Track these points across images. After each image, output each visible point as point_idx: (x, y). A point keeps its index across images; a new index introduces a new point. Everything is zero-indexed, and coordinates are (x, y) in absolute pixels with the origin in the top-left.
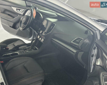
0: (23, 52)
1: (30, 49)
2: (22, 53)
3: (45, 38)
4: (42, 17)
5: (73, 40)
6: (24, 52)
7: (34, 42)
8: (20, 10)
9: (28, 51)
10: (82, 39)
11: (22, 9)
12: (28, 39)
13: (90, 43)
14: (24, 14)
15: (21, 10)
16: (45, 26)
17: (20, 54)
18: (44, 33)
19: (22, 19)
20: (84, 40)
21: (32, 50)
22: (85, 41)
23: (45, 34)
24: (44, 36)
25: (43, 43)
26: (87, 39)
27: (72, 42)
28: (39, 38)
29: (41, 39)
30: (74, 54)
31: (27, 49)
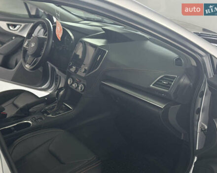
0: (41, 118)
1: (55, 109)
2: (39, 120)
3: (85, 83)
4: (73, 37)
5: (154, 82)
6: (44, 119)
7: (61, 93)
8: (15, 26)
9: (50, 116)
10: (174, 78)
11: (20, 24)
12: (40, 88)
13: (191, 84)
14: (30, 35)
15: (18, 27)
16: (80, 57)
17: (35, 124)
18: (84, 72)
19: (27, 44)
20: (180, 79)
21: (61, 112)
22: (182, 80)
23: (85, 74)
24: (84, 78)
25: (83, 93)
26: (184, 77)
27: (151, 86)
28: (71, 85)
29: (78, 86)
30: (161, 112)
31: (49, 112)
